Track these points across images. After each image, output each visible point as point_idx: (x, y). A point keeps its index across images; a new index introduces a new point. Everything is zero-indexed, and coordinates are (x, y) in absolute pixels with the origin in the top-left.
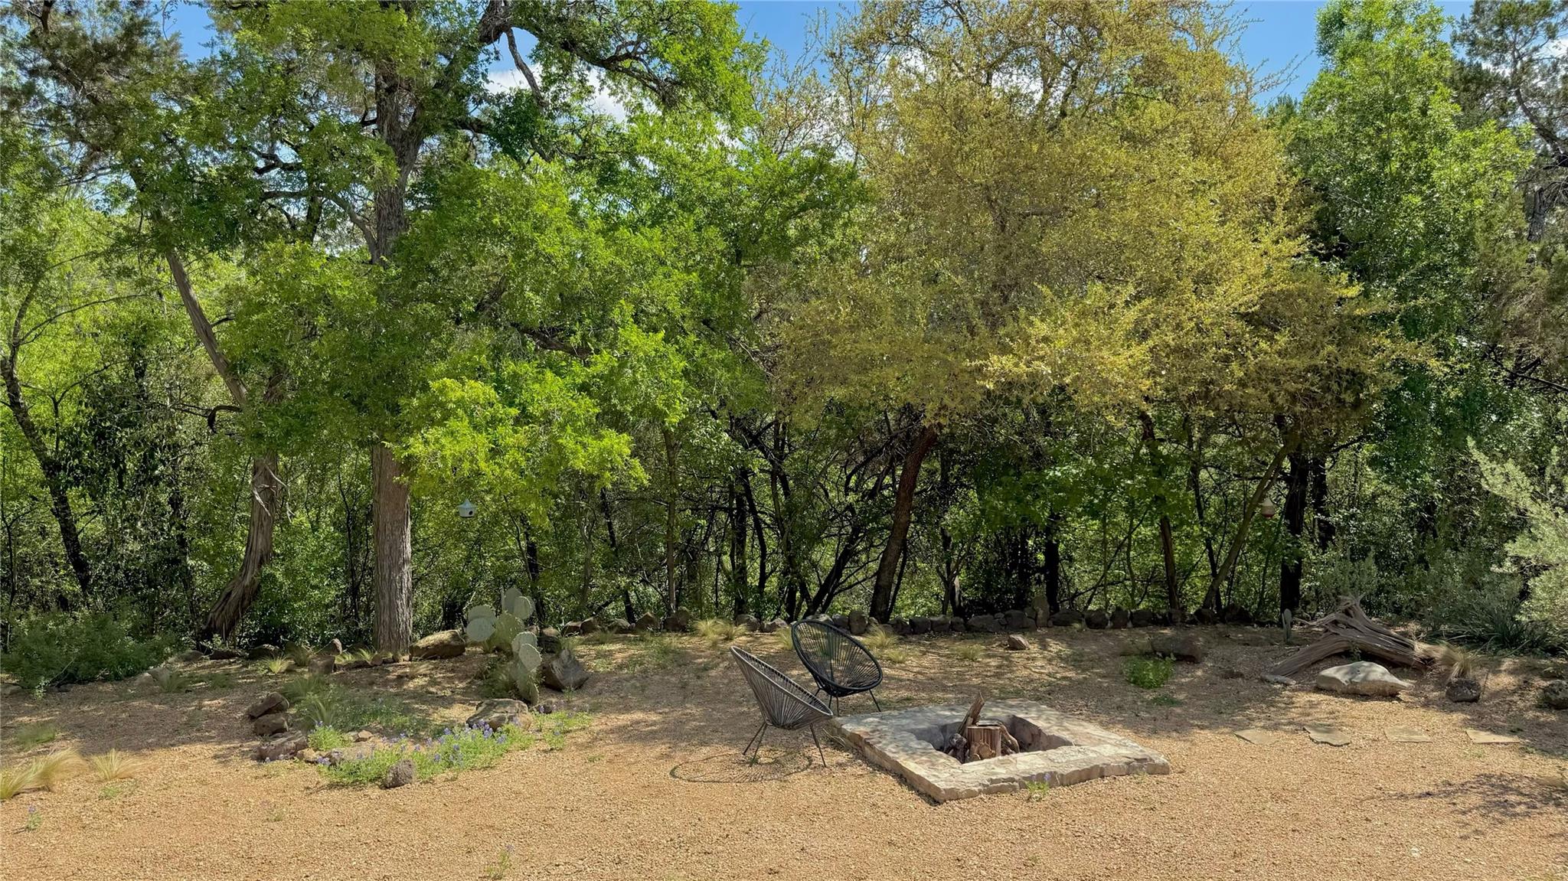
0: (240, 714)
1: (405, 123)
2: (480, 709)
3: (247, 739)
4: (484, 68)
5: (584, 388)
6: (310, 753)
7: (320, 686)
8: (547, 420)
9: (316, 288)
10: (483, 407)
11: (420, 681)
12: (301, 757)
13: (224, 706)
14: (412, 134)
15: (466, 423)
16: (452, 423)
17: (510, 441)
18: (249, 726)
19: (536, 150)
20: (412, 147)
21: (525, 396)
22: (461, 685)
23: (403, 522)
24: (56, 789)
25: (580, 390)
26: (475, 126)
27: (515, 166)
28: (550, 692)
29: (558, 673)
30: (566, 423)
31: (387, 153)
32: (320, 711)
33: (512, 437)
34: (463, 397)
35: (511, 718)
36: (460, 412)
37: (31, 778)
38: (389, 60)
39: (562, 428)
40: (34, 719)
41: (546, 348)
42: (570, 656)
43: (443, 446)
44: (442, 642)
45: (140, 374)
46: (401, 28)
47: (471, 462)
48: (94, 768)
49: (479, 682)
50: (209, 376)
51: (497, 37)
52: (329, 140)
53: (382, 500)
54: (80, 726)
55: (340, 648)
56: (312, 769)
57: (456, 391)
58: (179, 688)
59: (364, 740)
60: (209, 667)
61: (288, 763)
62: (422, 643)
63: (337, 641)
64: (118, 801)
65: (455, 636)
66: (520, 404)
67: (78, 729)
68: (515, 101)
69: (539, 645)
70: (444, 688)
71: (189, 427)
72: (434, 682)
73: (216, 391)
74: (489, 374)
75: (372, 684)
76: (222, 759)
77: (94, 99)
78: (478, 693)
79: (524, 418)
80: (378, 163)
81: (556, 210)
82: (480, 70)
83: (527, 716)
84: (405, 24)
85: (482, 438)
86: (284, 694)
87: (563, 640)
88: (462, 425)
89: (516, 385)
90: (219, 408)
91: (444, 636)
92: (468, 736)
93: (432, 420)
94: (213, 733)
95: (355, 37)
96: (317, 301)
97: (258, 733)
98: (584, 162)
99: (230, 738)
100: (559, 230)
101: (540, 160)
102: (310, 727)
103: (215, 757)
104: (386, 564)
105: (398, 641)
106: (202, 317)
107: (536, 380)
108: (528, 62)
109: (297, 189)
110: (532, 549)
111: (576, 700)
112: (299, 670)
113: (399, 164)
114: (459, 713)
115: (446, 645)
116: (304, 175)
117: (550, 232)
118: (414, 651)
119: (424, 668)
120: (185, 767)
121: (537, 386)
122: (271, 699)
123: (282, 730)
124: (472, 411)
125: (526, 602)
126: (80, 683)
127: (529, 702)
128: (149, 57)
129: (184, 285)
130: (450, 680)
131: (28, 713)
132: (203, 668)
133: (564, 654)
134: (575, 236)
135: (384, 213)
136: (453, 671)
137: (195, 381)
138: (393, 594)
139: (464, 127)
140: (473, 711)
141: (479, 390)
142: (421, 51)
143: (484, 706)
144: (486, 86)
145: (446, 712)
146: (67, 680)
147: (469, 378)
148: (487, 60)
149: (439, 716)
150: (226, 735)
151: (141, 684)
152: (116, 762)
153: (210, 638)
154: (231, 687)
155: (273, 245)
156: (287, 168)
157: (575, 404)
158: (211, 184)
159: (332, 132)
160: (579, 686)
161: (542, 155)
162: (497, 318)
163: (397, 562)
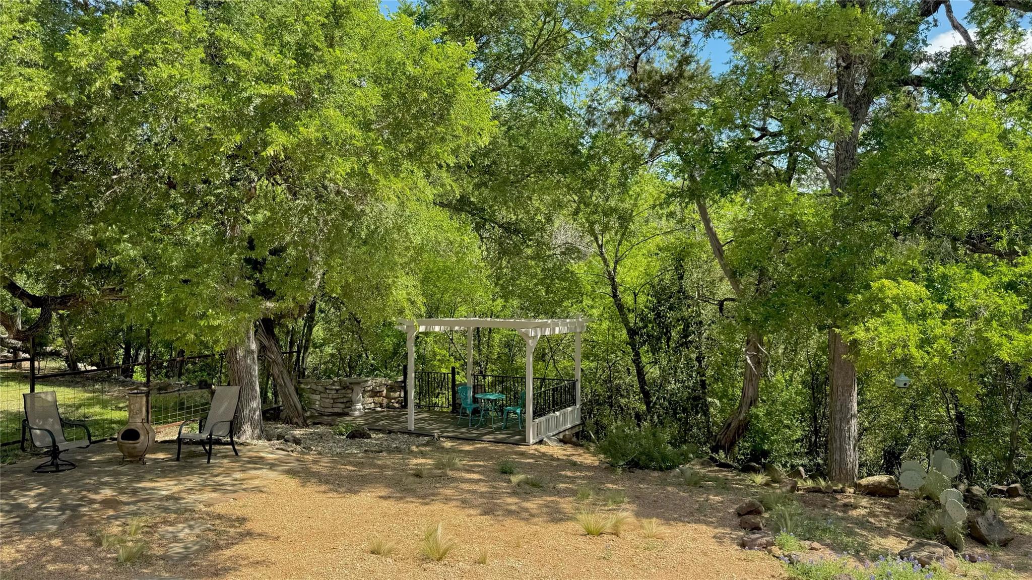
0: (732, 510)
1: (859, 90)
2: (911, 545)
3: (735, 530)
4: (924, 35)
5: (1011, 286)
6: (775, 550)
7: (785, 500)
8: (974, 314)
9: (790, 215)
10: (915, 302)
11: (863, 512)
12: (770, 552)
13: (722, 502)
14: (864, 95)
15: (900, 315)
16: (888, 315)
17: (938, 332)
18: (737, 521)
19: (969, 91)
20: (863, 106)
21: (953, 293)
22: (895, 521)
23: (851, 387)
24: (621, 536)
25: (1006, 289)
26: (916, 81)
27: (949, 105)
28: (974, 543)
29: (983, 530)
30: (992, 317)
31: (844, 113)
32: (785, 520)
33: (940, 329)
34: (898, 294)
35: (938, 559)
36: (895, 306)
37: (608, 526)
38: (847, 45)
39: (988, 322)
40: (615, 487)
41: (975, 252)
42: (994, 516)
43: (881, 334)
44: (880, 483)
45: (681, 278)
46: (856, 19)
47: (904, 347)
48: (642, 527)
49: (910, 521)
50: (721, 279)
51: (936, 9)
52: (802, 111)
53: (835, 370)
54: (638, 497)
55: (803, 474)
56: (776, 562)
57: (891, 289)
58: (696, 484)
59: (816, 550)
60: (714, 471)
61: (761, 554)
62: (864, 481)
63: (801, 468)
64: (654, 552)
65: (890, 481)
66: (948, 300)
67: (637, 498)
68: (951, 56)
69: (965, 500)
70: (881, 521)
71: (708, 311)
72: (872, 514)
73: (725, 289)
74: (921, 275)
75: (825, 506)
76: (719, 539)
77: (659, 110)
78: (910, 531)
79: (952, 312)
80: (837, 121)
81: (985, 136)
82: (920, 37)
83: (952, 560)
84: (859, 16)
85: (914, 329)
86: (761, 502)
87: (989, 500)
88: (897, 317)
89: (945, 284)
90: (726, 300)
91: (883, 478)
92: (900, 565)
93: (874, 311)
94: (714, 520)
95: (821, 33)
96: (790, 225)
97: (742, 526)
98: (1015, 95)
99: (724, 526)
100: (988, 153)
101: (973, 98)
102: (777, 530)
103: (714, 537)
104: (838, 417)
105: (847, 478)
106: (717, 240)
107: (963, 279)
108: (964, 23)
109: (779, 149)
110: (960, 417)
111: (1002, 555)
112: (774, 485)
113: (853, 120)
114: (894, 544)
115: (885, 487)
116: (784, 138)
117: (981, 156)
118: (857, 486)
119: (865, 501)
120: (694, 540)
121: (964, 285)
122: (752, 504)
123: (758, 529)
124: (906, 306)
125: (952, 465)
126: (641, 468)
127: (955, 548)
128: (691, 78)
129: (707, 221)
130: (886, 515)
131: (613, 482)
132: (710, 471)
133: (989, 513)
134: (1003, 156)
135: (842, 157)
136: (888, 508)
137: (713, 283)
138: (843, 440)
139: (906, 84)
140: (904, 546)
141: (913, 289)
142: (871, 32)
143: (914, 543)
144: (925, 49)
145: (882, 541)
146: (634, 465)
147: (903, 278)
148: (927, 29)
149: (877, 543)
150: (722, 523)
151: (674, 476)
152: (654, 526)
153: (717, 453)
154: (728, 489)
155: (760, 188)
156: (774, 135)
157: (1001, 302)
158: (724, 153)
159: (804, 105)
160: (1004, 544)
161: (974, 94)
162: (930, 228)
163: (846, 416)
